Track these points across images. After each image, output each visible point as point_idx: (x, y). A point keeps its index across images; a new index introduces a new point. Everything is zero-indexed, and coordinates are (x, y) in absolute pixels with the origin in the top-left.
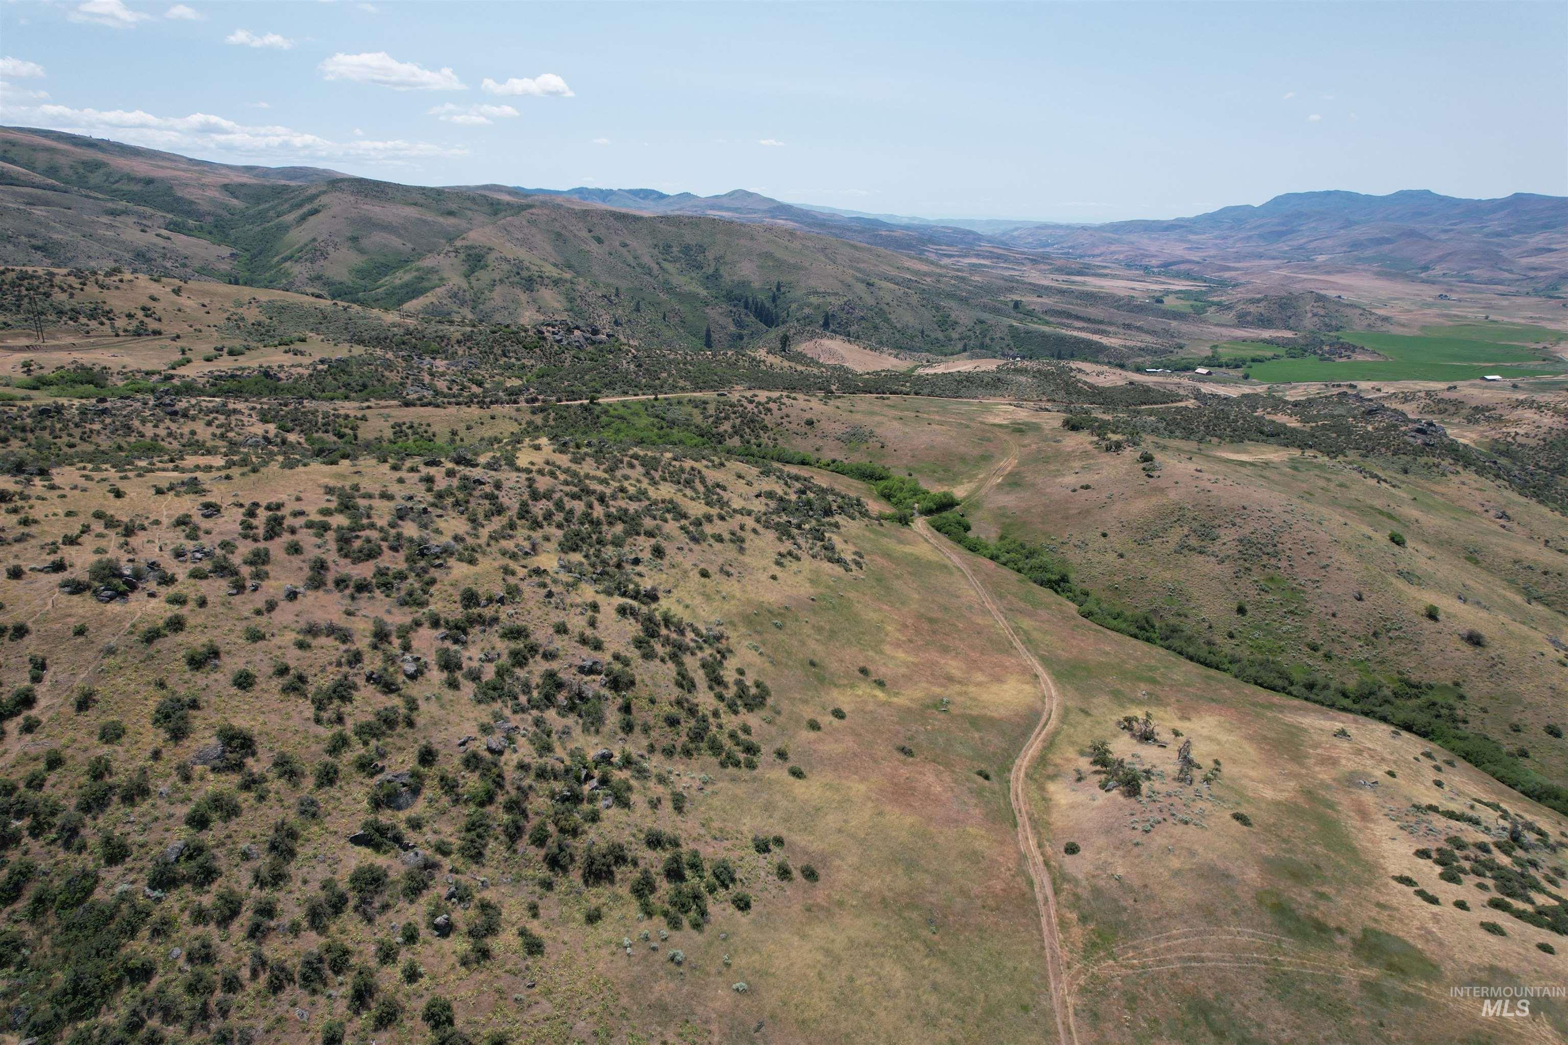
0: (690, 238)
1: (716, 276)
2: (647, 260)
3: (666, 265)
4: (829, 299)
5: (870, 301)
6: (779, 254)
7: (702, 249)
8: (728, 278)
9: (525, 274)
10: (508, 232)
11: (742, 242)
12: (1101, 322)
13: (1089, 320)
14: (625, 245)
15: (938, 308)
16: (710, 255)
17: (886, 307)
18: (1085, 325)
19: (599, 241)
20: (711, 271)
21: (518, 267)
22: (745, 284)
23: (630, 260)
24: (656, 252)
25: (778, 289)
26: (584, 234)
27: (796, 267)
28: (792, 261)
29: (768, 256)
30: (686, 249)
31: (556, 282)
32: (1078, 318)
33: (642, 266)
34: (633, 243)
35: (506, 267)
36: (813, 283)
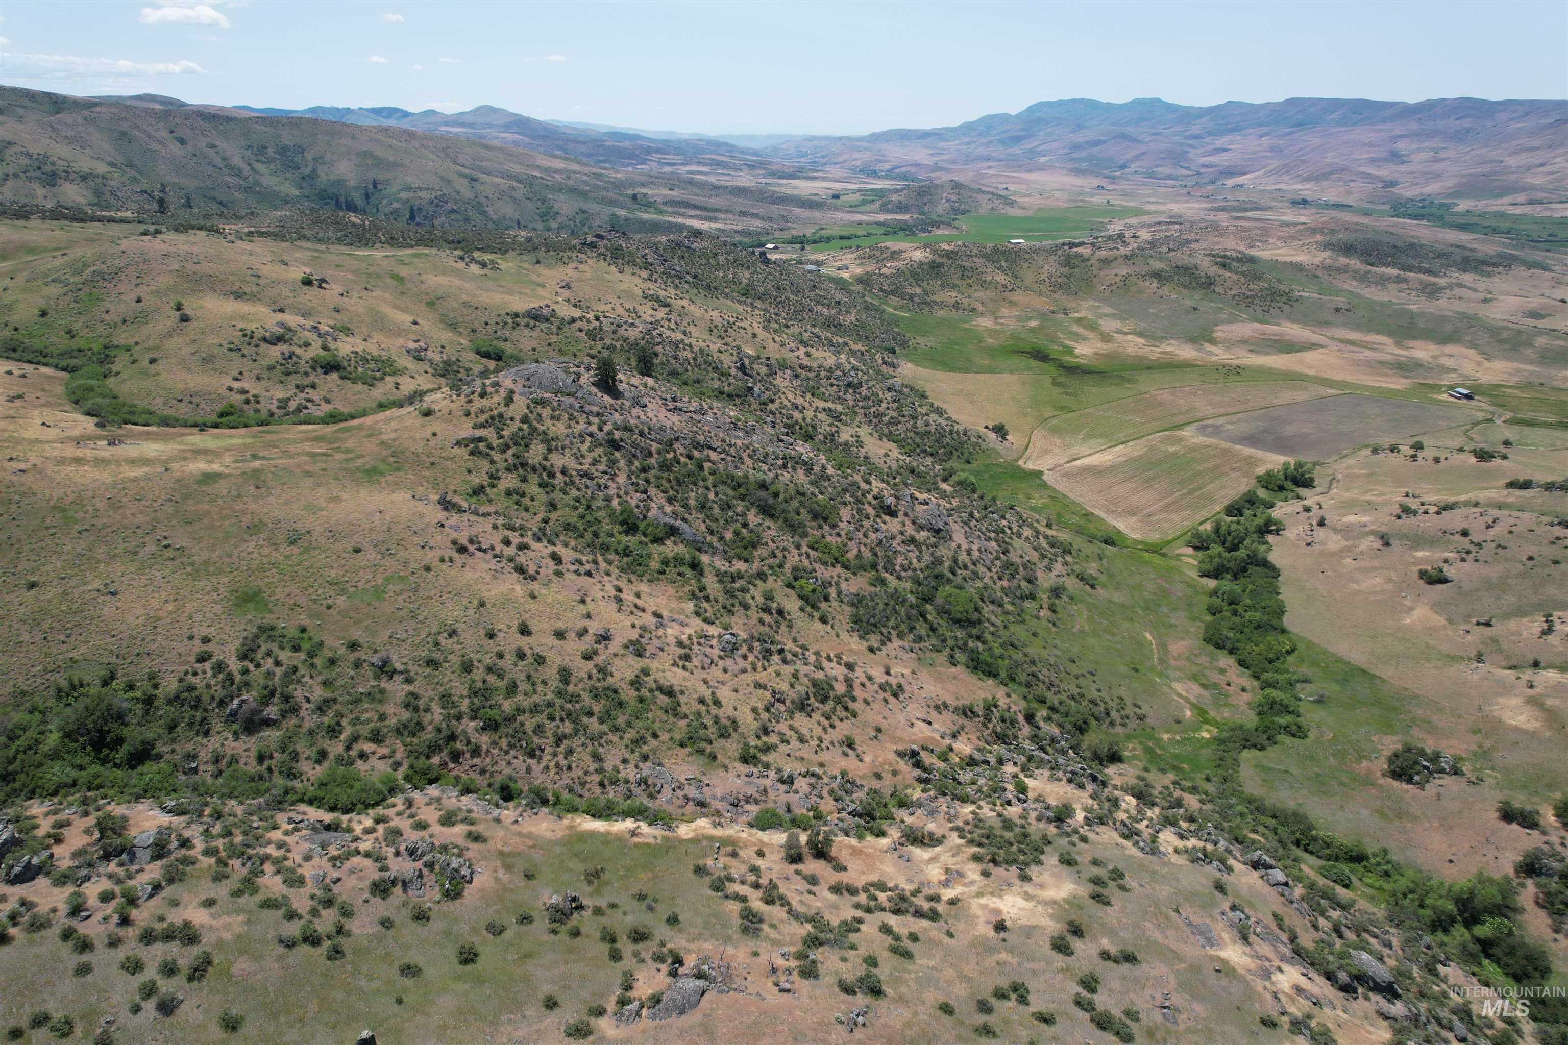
0: (288, 138)
1: (313, 175)
2: (237, 161)
3: (258, 166)
4: (420, 194)
5: (467, 194)
6: (380, 152)
7: (301, 150)
8: (325, 176)
9: (48, 168)
10: (54, 130)
11: (343, 141)
12: (717, 210)
13: (706, 209)
14: (213, 146)
15: (543, 201)
16: (309, 156)
17: (484, 200)
18: (698, 213)
19: (182, 141)
20: (307, 171)
21: (40, 162)
22: (339, 183)
23: (218, 161)
24: (249, 153)
25: (375, 186)
26: (164, 134)
27: (394, 165)
28: (392, 159)
29: (368, 154)
30: (283, 150)
31: (84, 178)
32: (695, 207)
33: (231, 168)
34: (222, 144)
35: (24, 161)
36: (409, 179)
